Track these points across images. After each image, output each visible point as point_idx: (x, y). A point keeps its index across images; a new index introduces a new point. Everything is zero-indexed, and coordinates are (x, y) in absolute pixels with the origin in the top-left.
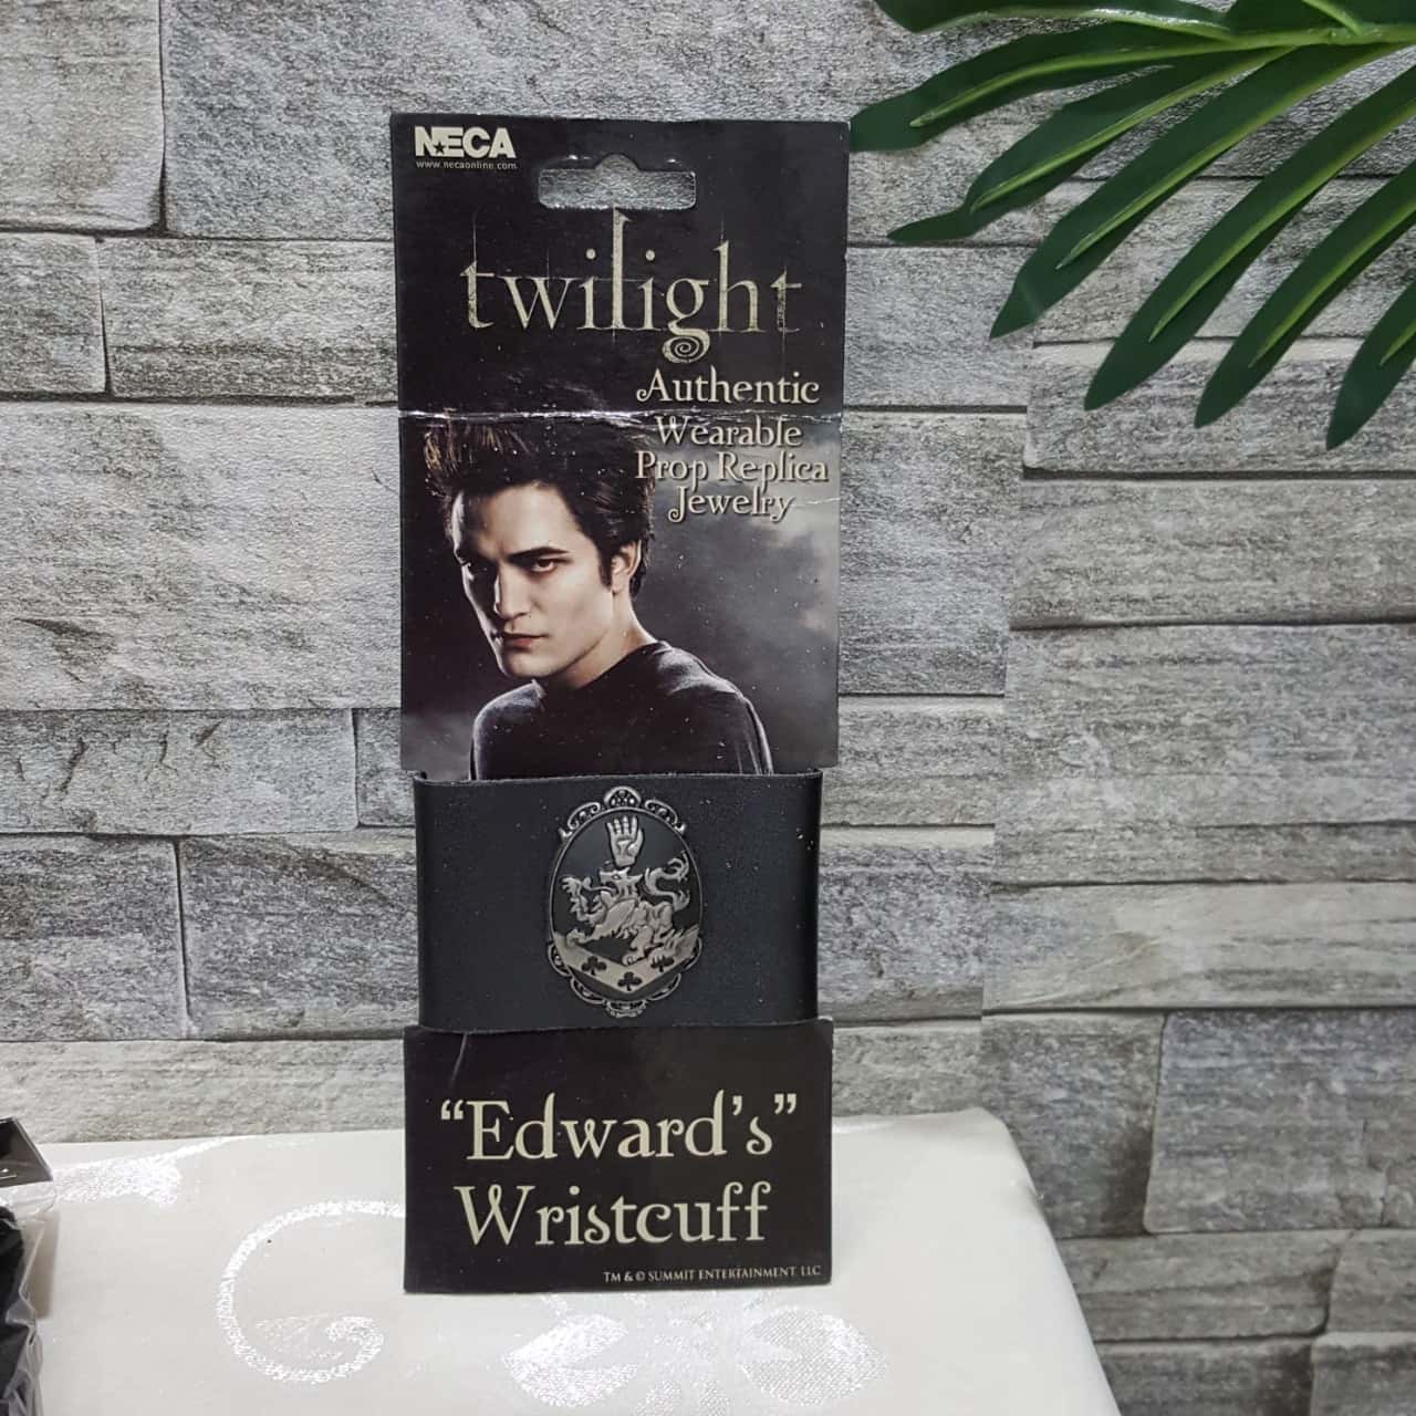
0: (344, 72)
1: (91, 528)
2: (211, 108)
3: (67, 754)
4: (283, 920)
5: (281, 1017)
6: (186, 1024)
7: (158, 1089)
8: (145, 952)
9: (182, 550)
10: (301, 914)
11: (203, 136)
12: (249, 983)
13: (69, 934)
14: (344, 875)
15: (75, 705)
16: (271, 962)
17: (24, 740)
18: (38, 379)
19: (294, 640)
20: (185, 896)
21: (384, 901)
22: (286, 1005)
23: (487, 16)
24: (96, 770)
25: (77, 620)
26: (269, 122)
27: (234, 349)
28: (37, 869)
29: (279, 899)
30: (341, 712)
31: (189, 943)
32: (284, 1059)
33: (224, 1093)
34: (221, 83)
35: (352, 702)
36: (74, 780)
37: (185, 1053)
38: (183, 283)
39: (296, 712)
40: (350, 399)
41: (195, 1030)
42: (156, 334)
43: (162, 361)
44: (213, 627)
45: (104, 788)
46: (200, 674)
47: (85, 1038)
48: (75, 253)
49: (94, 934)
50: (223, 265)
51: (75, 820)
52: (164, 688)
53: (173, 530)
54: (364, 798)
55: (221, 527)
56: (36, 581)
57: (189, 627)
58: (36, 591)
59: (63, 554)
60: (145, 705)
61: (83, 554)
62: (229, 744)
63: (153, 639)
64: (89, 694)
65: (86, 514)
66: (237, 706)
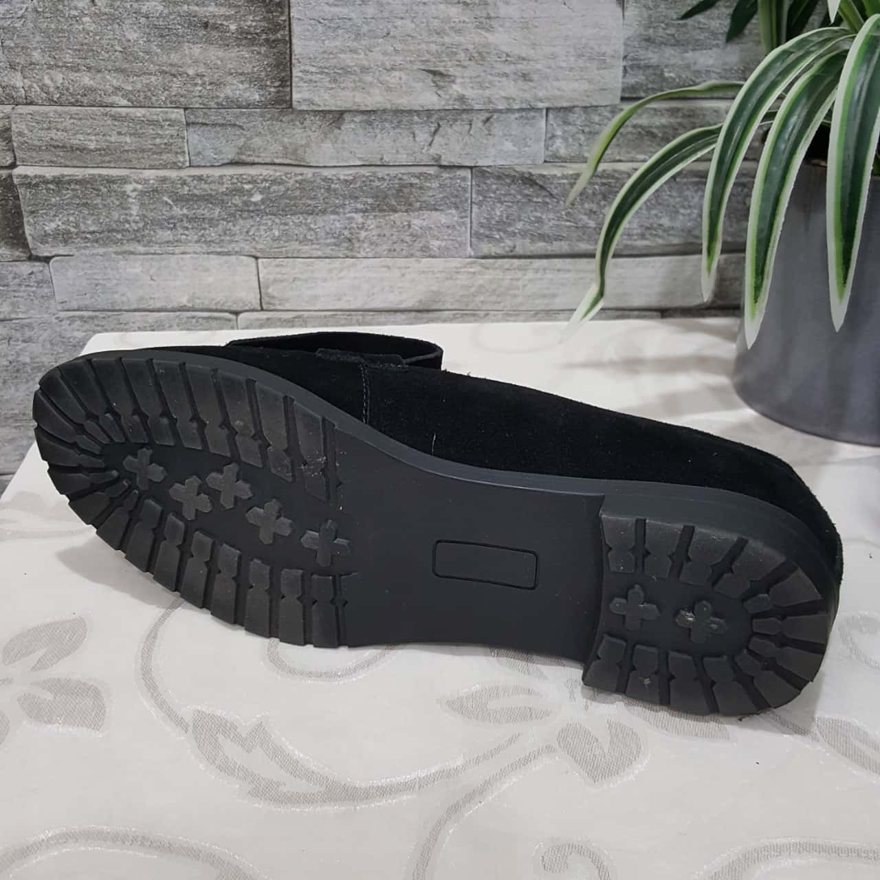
1: (451, 28)
3: (433, 129)
4: (510, 204)
5: (507, 249)
6: (469, 251)
7: (456, 279)
8: (456, 218)
9: (485, 37)
10: (518, 202)
12: (495, 233)
13: (427, 210)
14: (537, 184)
15: (437, 108)
16: (505, 223)
17: (417, 123)
19: (525, 77)
20: (473, 193)
21: (551, 195)
22: (509, 242)
24: (443, 136)
25: (442, 69)
28: (417, 181)
29: (510, 195)
30: (541, 109)
31: (473, 215)
32: (507, 266)
33: (481, 282)
35: (546, 105)
36: (434, 142)
37: (468, 264)
39: (523, 110)
41: (472, 254)
44: (494, 71)
45: (446, 144)
46: (487, 93)
47: (430, 256)
49: (436, 210)
51: (434, 159)
52: (472, 100)
53: (483, 28)
54: (547, 149)
55: (501, 26)
56: (428, 52)
57: (485, 71)
58: (427, 56)
59: (439, 40)
60: (465, 107)
61: (447, 40)
62: (496, 125)
63: (471, 78)
64: (443, 103)
65: (450, 22)
66: (501, 107)
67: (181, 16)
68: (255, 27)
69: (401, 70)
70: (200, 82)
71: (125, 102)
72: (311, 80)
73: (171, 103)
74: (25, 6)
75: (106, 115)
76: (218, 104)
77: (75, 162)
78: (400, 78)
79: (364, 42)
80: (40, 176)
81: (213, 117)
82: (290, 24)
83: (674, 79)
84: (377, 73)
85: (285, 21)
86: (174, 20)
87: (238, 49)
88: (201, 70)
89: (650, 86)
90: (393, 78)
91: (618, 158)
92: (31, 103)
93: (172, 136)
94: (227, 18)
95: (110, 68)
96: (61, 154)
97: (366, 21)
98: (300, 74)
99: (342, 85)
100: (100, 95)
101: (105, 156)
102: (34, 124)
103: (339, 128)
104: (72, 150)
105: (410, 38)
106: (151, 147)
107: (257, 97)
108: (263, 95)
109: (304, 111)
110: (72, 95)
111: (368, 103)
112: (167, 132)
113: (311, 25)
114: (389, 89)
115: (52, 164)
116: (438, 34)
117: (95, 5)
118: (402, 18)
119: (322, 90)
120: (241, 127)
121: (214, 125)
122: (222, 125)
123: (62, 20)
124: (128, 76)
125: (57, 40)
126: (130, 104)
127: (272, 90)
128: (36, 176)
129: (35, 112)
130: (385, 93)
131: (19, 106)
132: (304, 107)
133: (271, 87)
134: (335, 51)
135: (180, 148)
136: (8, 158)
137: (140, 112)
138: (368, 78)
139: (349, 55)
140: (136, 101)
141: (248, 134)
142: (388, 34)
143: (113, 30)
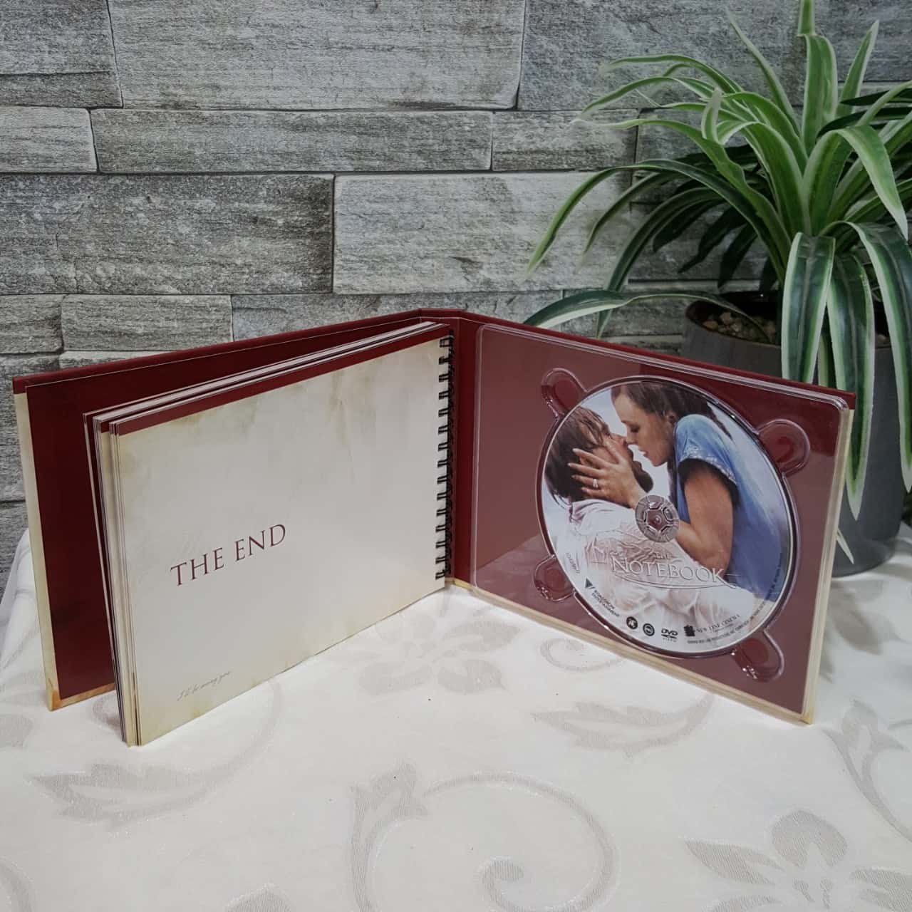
0: (583, 50)
1: (479, 221)
2: (537, 64)
9: (510, 229)
11: (534, 74)
15: (466, 290)
18: (467, 165)
23: (634, 28)
25: (470, 257)
26: (556, 68)
27: (537, 152)
30: (558, 291)
34: (541, 55)
35: (564, 286)
38: (521, 128)
39: (543, 291)
40: (573, 169)
42: (509, 147)
43: (510, 157)
44: (517, 258)
46: (511, 277)
48: (486, 118)
50: (536, 121)
52: (498, 283)
53: (508, 221)
55: (524, 219)
56: (458, 242)
57: (509, 259)
58: (458, 246)
59: (469, 231)
60: (490, 289)
61: (476, 231)
62: (518, 305)
63: (496, 264)
64: (472, 286)
65: (478, 216)
66: (523, 289)
67: (232, 212)
68: (301, 221)
69: (433, 258)
70: (247, 271)
71: (174, 290)
72: (351, 268)
73: (219, 291)
74: (81, 203)
75: (156, 302)
76: (263, 290)
77: (122, 347)
78: (433, 265)
79: (400, 234)
80: (87, 360)
81: (258, 303)
82: (333, 219)
83: (674, 264)
84: (412, 260)
85: (328, 216)
86: (226, 214)
87: (284, 242)
88: (249, 260)
89: (654, 270)
90: (426, 265)
91: (626, 332)
92: (82, 293)
93: (218, 320)
94: (276, 213)
95: (162, 259)
96: (109, 339)
97: (403, 216)
98: (341, 263)
99: (380, 272)
100: (151, 285)
101: (151, 340)
102: (84, 312)
103: (376, 311)
104: (120, 335)
105: (442, 231)
106: (197, 330)
107: (300, 284)
108: (306, 282)
109: (343, 295)
110: (123, 284)
111: (404, 288)
112: (214, 317)
113: (352, 219)
114: (422, 275)
115: (100, 348)
116: (467, 226)
117: (150, 202)
118: (436, 213)
119: (361, 277)
120: (284, 311)
121: (259, 309)
122: (267, 309)
123: (118, 216)
124: (179, 266)
125: (111, 234)
126: (179, 292)
127: (315, 277)
128: (82, 361)
129: (85, 300)
130: (419, 278)
131: (71, 295)
132: (344, 292)
133: (313, 274)
134: (374, 242)
135: (225, 331)
136: (56, 344)
137: (188, 299)
138: (404, 265)
139: (386, 245)
140: (185, 289)
141: (291, 317)
142: (423, 226)
143: (167, 225)
